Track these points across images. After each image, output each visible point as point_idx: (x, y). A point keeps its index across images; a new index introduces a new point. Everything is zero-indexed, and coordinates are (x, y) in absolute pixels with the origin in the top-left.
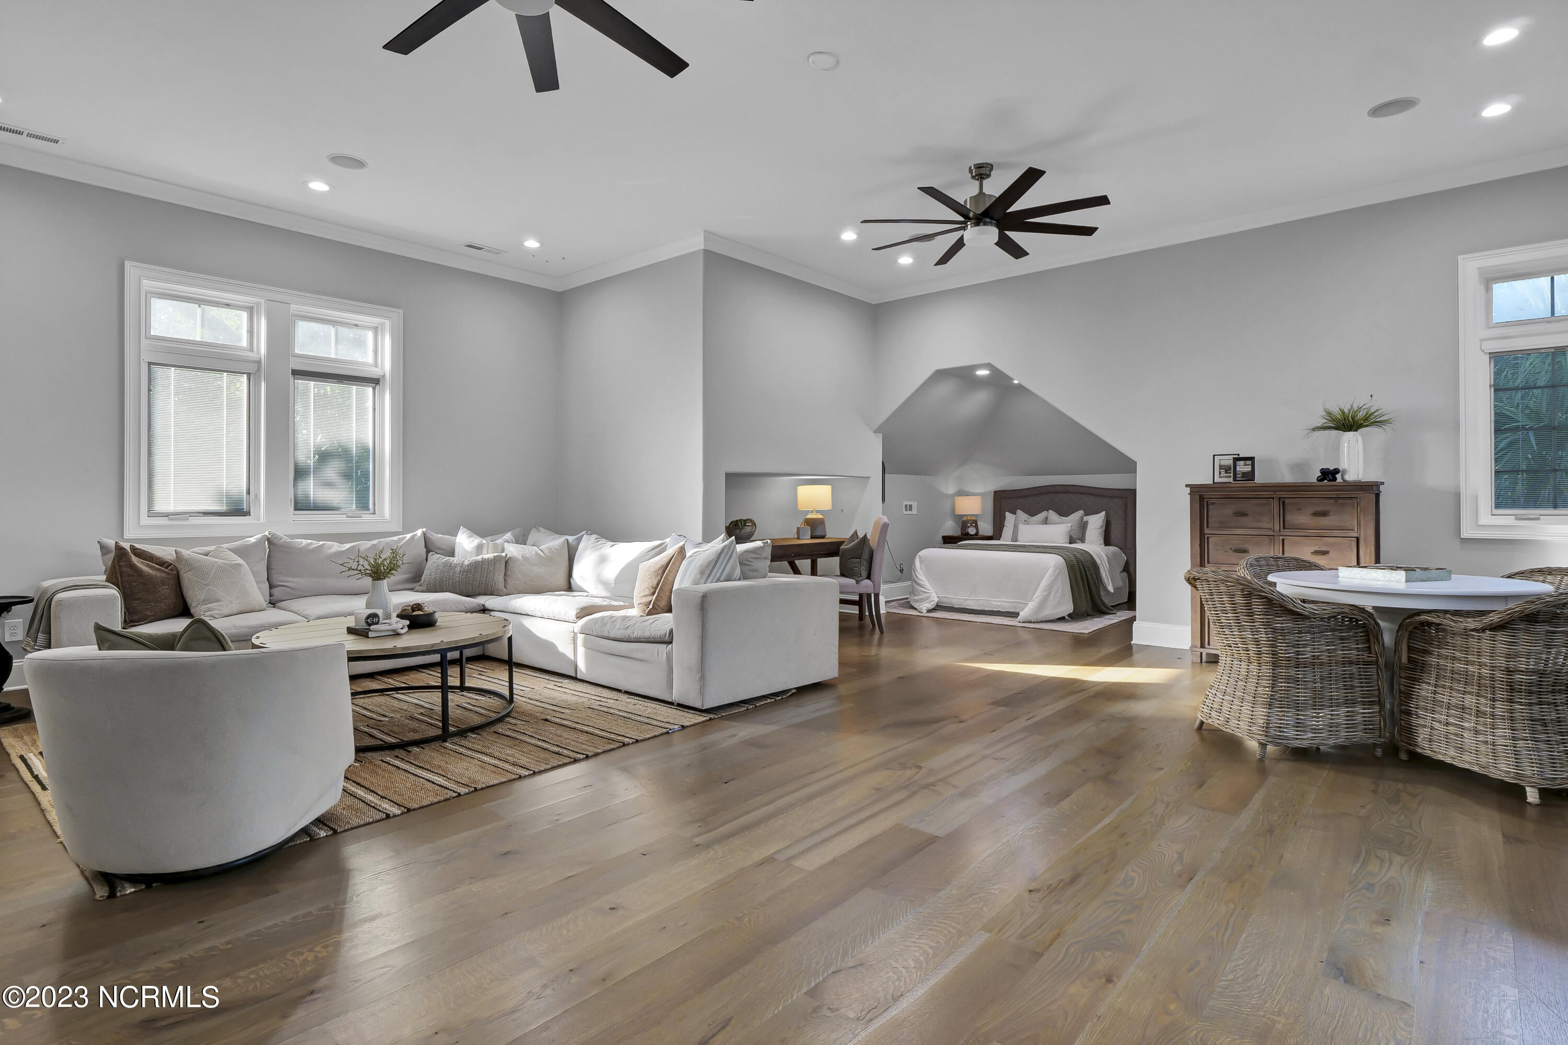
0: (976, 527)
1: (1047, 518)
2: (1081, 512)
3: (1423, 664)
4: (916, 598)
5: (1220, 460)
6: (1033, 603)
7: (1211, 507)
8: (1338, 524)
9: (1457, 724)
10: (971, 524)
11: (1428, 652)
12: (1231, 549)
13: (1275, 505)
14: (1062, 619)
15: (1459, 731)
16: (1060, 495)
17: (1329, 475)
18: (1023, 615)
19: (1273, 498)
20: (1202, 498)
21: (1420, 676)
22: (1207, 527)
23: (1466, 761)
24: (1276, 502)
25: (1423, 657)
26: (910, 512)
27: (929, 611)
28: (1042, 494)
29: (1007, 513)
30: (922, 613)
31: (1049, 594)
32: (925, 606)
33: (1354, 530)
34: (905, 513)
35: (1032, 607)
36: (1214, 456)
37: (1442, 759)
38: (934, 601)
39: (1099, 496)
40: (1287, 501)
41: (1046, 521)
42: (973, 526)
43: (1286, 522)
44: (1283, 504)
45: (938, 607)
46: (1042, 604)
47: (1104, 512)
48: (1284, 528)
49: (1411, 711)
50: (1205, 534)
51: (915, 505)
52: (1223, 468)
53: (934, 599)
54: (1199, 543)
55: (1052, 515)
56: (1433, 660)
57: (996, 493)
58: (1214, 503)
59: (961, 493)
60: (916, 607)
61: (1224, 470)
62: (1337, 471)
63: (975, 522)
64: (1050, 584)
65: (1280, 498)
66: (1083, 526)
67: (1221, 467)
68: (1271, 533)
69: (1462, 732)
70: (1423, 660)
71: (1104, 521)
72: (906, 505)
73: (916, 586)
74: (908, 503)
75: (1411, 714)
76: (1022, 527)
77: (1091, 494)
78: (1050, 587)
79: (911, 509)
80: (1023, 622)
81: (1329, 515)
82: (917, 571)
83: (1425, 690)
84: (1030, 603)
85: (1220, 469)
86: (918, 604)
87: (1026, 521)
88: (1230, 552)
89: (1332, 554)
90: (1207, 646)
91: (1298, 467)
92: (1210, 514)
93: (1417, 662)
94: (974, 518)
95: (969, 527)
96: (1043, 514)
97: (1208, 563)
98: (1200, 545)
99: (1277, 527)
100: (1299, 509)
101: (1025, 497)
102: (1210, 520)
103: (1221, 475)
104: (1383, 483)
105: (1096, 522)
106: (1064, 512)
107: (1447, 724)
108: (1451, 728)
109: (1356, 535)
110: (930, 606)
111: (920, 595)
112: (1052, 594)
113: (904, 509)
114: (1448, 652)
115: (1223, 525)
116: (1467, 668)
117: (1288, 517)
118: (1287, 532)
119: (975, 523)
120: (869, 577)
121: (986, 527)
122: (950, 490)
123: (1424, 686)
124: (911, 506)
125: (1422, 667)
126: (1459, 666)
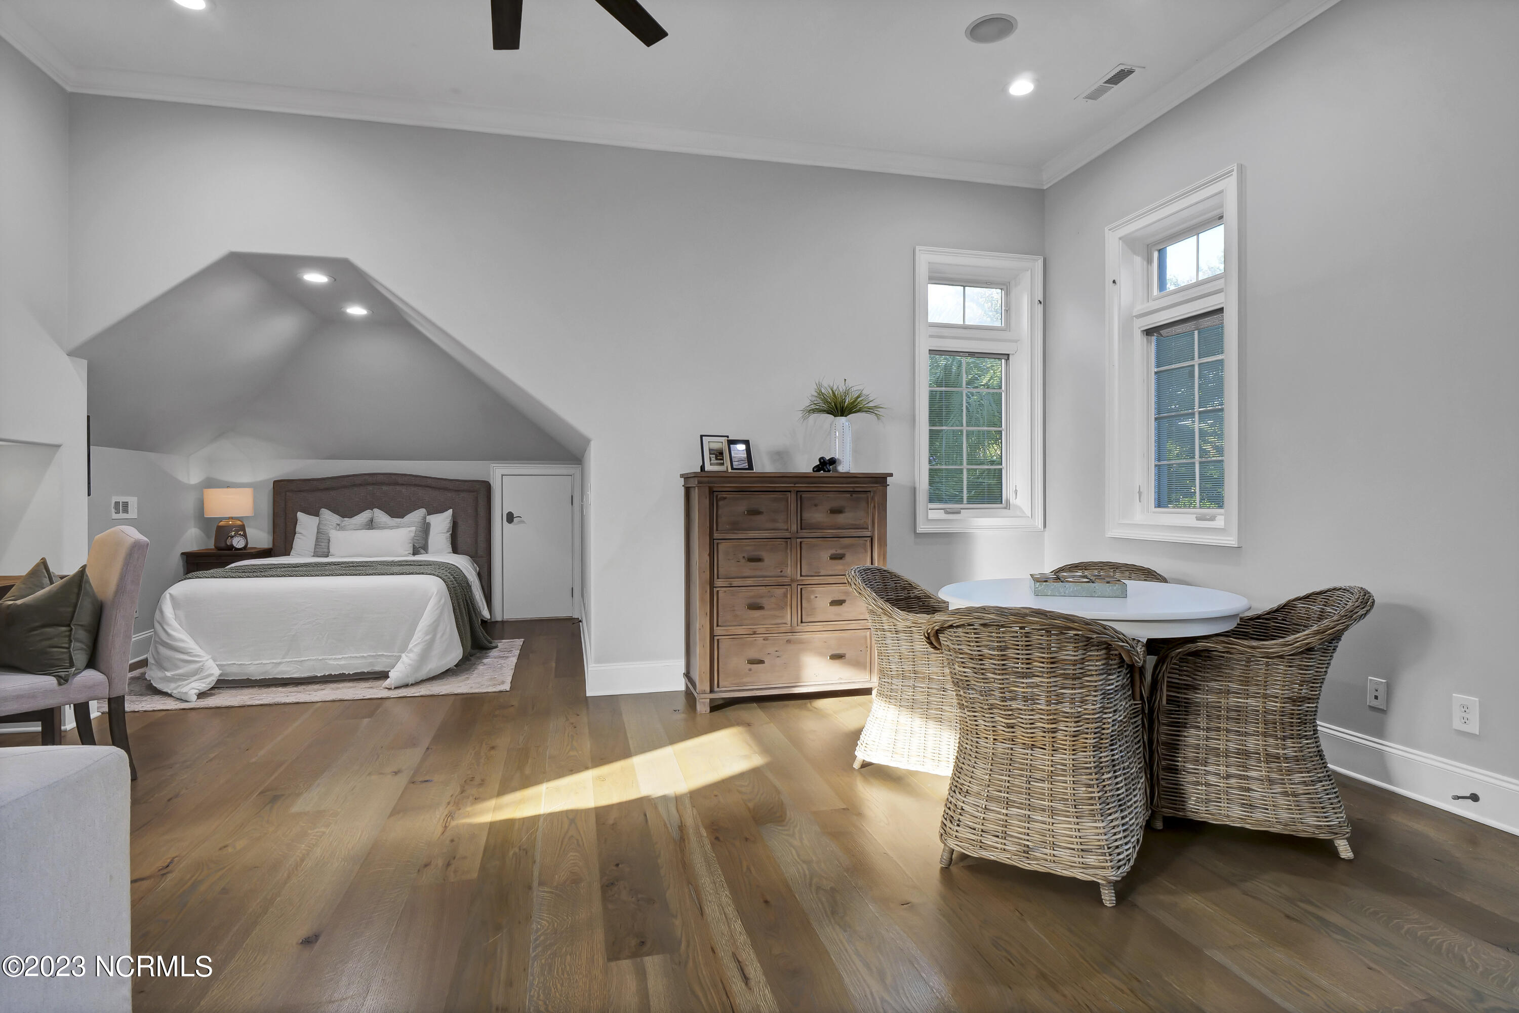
0: (245, 536)
1: (372, 521)
2: (422, 512)
3: (1185, 703)
4: (168, 674)
5: (709, 442)
6: (411, 655)
7: (720, 503)
8: (854, 522)
9: (1240, 775)
10: (237, 531)
11: (1195, 688)
12: (744, 557)
13: (792, 497)
14: (447, 673)
15: (1245, 784)
16: (385, 488)
17: (826, 464)
18: (396, 675)
19: (790, 491)
20: (712, 492)
21: (1185, 719)
22: (717, 530)
23: (1257, 820)
24: (793, 496)
25: (1185, 694)
26: (125, 516)
27: (201, 695)
28: (355, 485)
29: (300, 515)
30: (187, 701)
31: (435, 636)
32: (191, 688)
33: (868, 528)
34: (115, 516)
35: (411, 662)
36: (702, 436)
37: (1228, 823)
38: (212, 675)
39: (439, 489)
40: (804, 495)
41: (371, 525)
42: (240, 534)
43: (802, 521)
44: (800, 500)
45: (223, 684)
46: (424, 656)
47: (451, 510)
48: (801, 529)
49: (1178, 766)
50: (714, 539)
51: (133, 501)
52: (712, 452)
53: (212, 672)
54: (708, 553)
55: (380, 516)
56: (1199, 697)
57: (276, 483)
58: (725, 498)
59: (211, 483)
60: (169, 692)
61: (714, 456)
62: (833, 461)
63: (243, 528)
64: (434, 622)
65: (797, 491)
66: (425, 529)
67: (711, 451)
68: (787, 535)
69: (1248, 784)
70: (1185, 698)
71: (450, 522)
72: (117, 503)
73: (164, 651)
74: (122, 499)
75: (1177, 770)
76: (335, 535)
77: (430, 487)
78: (434, 629)
79: (126, 510)
80: (395, 688)
81: (845, 512)
82: (168, 625)
83: (1193, 737)
84: (403, 655)
85: (710, 454)
86: (173, 685)
87: (339, 525)
88: (743, 561)
89: (848, 558)
90: (716, 689)
91: (779, 455)
92: (720, 512)
93: (1179, 702)
94: (239, 523)
95: (232, 537)
96: (365, 516)
97: (718, 578)
98: (710, 555)
99: (794, 528)
100: (816, 505)
101: (327, 489)
102: (719, 520)
103: (712, 462)
104: (891, 475)
105: (441, 523)
106: (397, 511)
107: (1229, 776)
108: (1233, 781)
109: (869, 534)
110: (204, 686)
111: (178, 668)
112: (439, 636)
113: (113, 510)
114: (1222, 685)
115: (735, 527)
116: (1247, 703)
117: (807, 515)
118: (804, 533)
119: (241, 530)
120: (92, 664)
121: (260, 537)
122: (193, 476)
123: (1193, 731)
124: (126, 505)
125: (1186, 707)
126: (1233, 700)
